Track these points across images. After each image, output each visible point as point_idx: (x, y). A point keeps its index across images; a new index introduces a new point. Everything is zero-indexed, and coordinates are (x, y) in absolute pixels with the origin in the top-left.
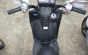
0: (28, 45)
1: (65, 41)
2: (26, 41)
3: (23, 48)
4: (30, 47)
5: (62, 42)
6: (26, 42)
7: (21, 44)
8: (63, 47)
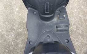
0: (21, 14)
1: (76, 5)
2: (17, 7)
3: (14, 19)
4: (23, 17)
5: (71, 7)
6: (17, 10)
7: (10, 13)
8: (73, 14)
